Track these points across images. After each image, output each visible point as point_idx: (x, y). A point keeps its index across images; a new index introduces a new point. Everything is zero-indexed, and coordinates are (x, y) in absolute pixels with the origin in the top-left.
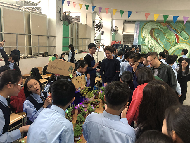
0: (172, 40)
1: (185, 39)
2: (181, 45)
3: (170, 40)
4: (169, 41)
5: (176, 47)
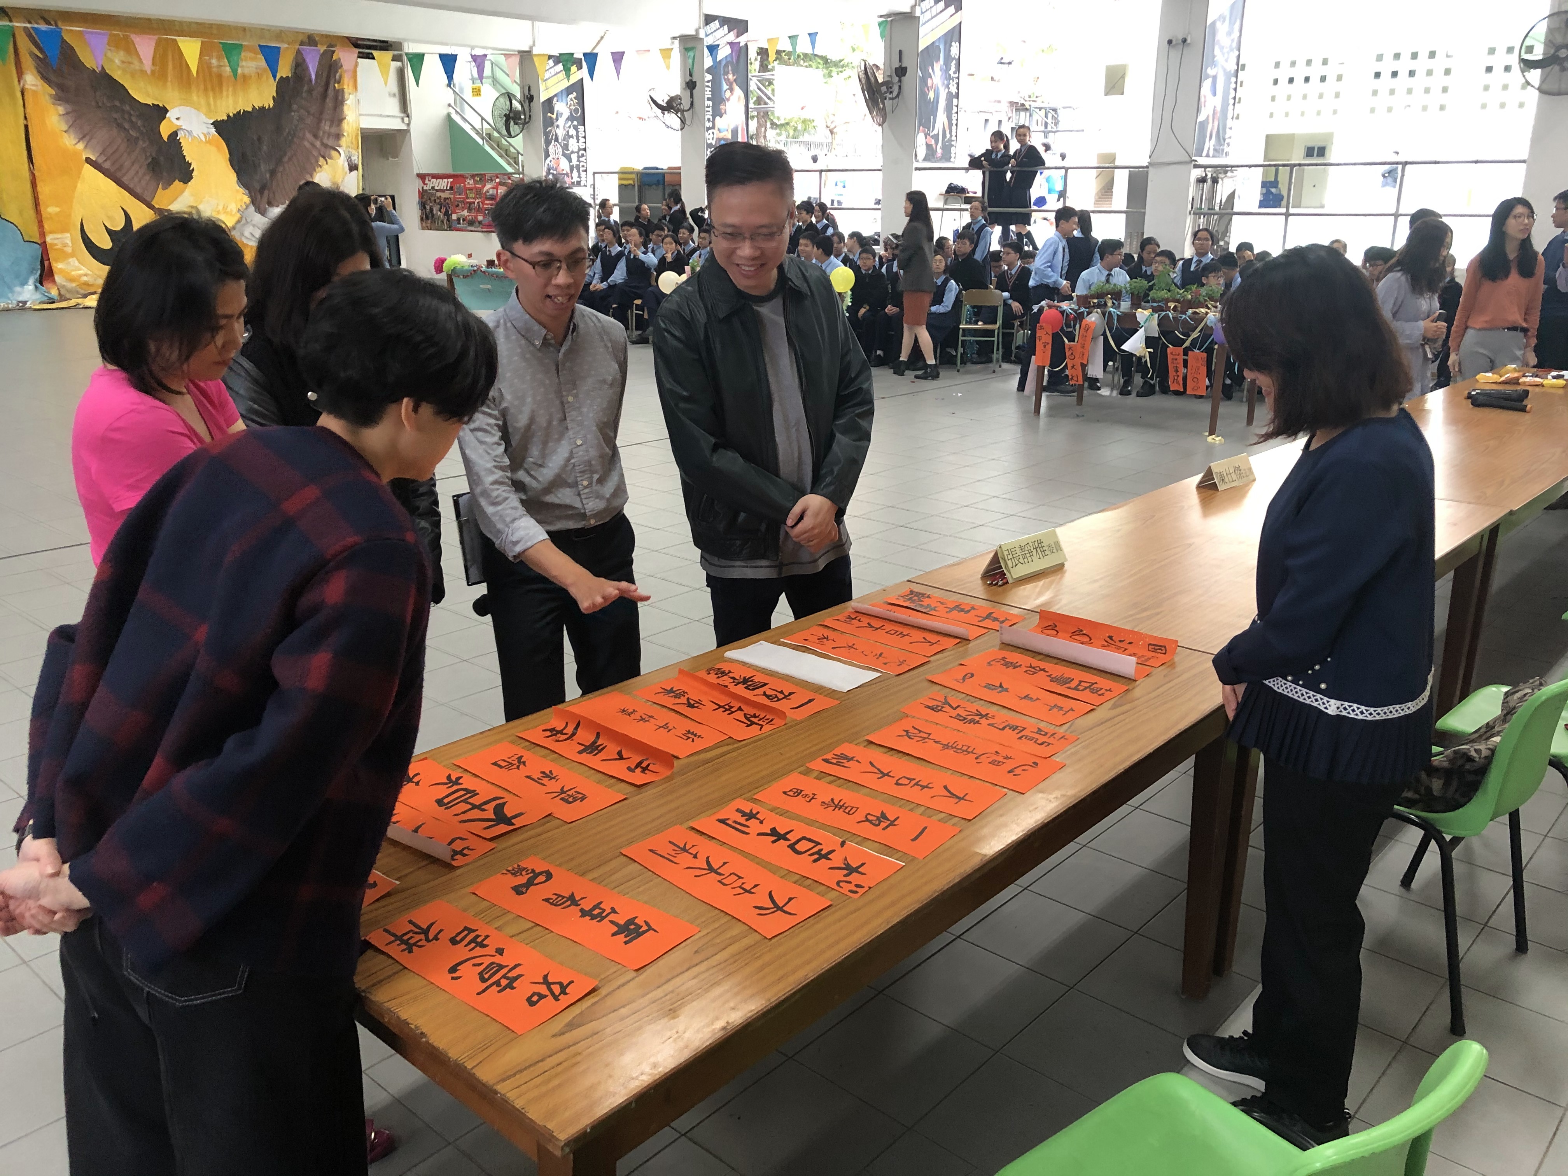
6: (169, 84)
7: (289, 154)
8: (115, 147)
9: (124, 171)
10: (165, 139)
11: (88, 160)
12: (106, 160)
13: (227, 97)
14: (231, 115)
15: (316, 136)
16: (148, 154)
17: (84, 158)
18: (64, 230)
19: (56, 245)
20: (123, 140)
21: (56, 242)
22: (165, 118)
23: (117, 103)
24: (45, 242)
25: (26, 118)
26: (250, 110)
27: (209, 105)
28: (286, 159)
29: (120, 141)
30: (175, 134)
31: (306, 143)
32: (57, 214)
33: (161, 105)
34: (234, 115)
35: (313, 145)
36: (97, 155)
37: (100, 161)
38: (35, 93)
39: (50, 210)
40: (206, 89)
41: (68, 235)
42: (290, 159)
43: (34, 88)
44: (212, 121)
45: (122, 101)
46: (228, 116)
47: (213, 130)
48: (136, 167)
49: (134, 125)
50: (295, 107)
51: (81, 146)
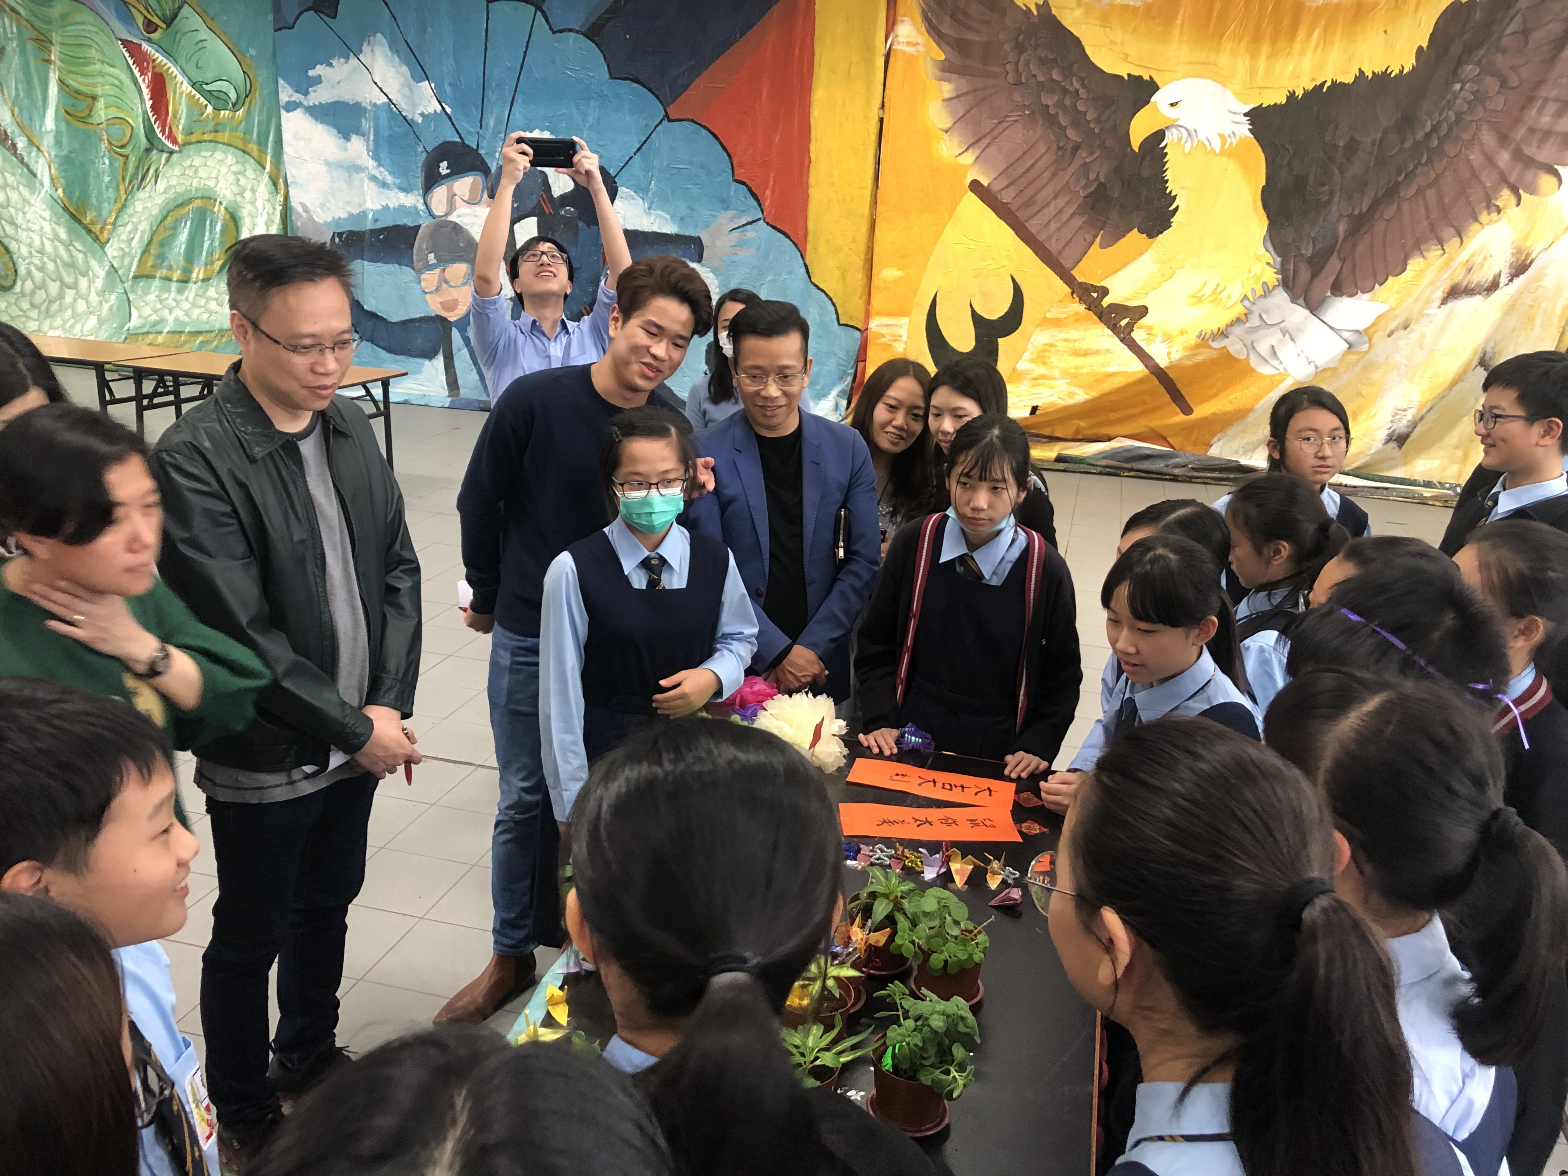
0: (114, 112)
1: (218, 100)
2: (197, 162)
3: (102, 113)
4: (95, 120)
5: (161, 185)
6: (1177, 31)
7: (1420, 180)
8: (1029, 163)
9: (1035, 208)
10: (1136, 145)
11: (975, 186)
12: (1007, 187)
13: (1303, 53)
14: (1299, 93)
15: (1504, 140)
16: (1092, 176)
17: (969, 180)
18: (902, 312)
19: (883, 336)
20: (1048, 150)
21: (883, 331)
22: (1148, 102)
23: (1056, 76)
24: (867, 329)
25: (883, 106)
26: (1349, 79)
27: (1253, 72)
28: (1408, 192)
29: (1042, 148)
30: (1160, 135)
31: (1475, 157)
32: (897, 282)
33: (1146, 77)
34: (1307, 94)
35: (1489, 160)
36: (993, 176)
37: (996, 187)
38: (910, 59)
39: (886, 273)
40: (1256, 39)
41: (905, 321)
42: (1420, 192)
43: (908, 49)
44: (1247, 108)
45: (1067, 72)
46: (1292, 96)
47: (1244, 128)
48: (1061, 201)
49: (1079, 120)
50: (1470, 70)
51: (968, 158)
